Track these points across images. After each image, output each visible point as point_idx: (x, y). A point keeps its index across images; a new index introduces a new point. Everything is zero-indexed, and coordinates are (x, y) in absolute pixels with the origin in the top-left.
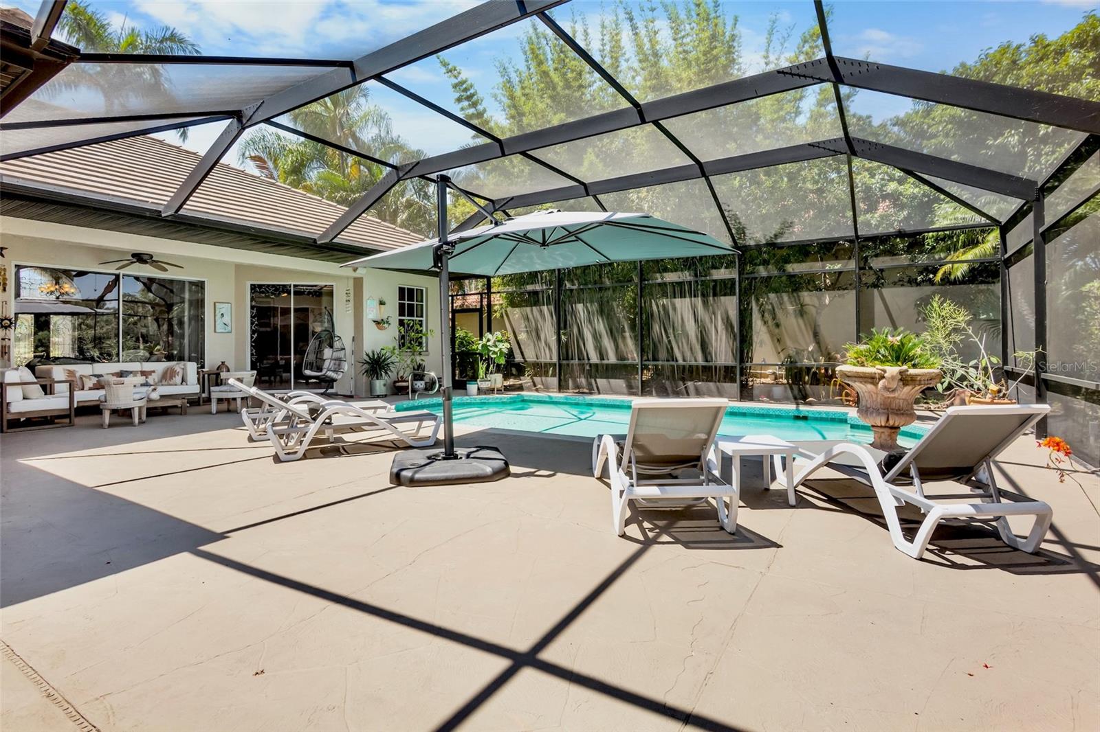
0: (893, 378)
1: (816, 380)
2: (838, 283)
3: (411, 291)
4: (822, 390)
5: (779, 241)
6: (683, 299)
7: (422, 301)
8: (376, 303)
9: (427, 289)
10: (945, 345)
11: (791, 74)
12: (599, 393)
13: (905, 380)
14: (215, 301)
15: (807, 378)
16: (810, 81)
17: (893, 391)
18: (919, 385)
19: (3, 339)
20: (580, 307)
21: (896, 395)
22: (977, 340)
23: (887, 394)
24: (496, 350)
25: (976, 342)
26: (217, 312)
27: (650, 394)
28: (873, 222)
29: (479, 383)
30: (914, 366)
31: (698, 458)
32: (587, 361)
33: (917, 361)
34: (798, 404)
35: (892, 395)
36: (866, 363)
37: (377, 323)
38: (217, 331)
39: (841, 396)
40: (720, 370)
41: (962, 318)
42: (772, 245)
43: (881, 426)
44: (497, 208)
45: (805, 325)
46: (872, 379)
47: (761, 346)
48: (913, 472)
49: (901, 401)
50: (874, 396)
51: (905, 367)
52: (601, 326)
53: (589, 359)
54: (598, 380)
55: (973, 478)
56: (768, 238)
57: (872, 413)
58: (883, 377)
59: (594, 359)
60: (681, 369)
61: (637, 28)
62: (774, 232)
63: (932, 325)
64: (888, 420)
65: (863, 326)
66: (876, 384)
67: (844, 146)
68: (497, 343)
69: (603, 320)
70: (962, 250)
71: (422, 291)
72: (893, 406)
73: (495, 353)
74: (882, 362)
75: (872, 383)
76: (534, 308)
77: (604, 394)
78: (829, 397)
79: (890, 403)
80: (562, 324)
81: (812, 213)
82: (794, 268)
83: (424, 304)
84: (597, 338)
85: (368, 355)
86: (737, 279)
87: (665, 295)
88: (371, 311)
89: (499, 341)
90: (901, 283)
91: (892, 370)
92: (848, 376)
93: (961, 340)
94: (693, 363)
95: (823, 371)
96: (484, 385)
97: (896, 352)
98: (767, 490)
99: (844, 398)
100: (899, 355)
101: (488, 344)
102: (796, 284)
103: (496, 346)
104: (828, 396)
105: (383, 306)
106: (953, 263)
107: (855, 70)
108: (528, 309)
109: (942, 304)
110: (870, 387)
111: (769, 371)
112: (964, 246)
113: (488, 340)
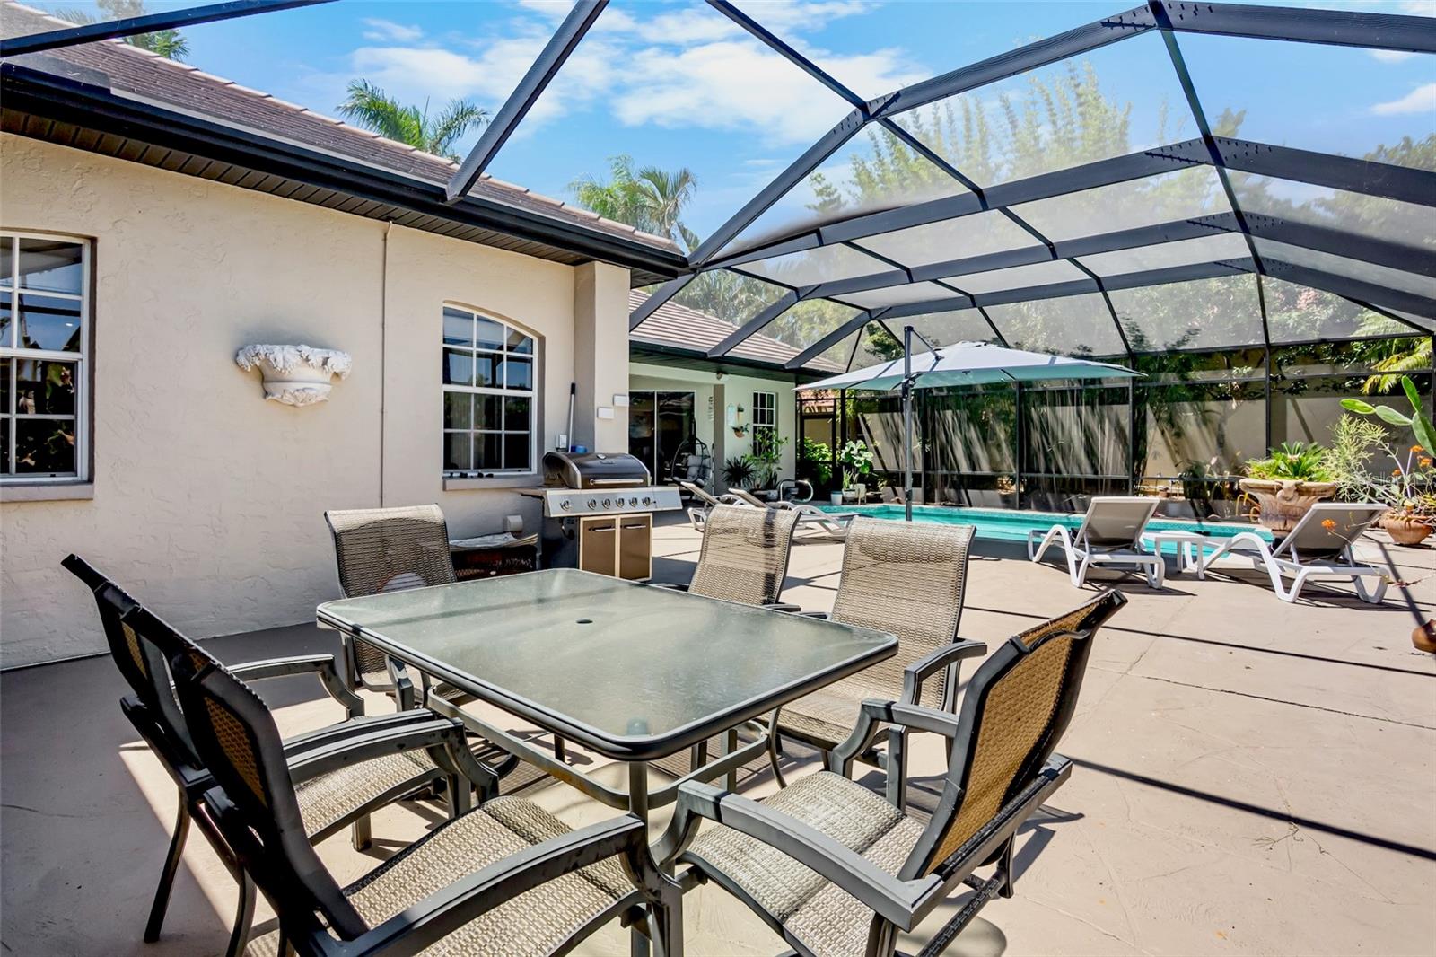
0: (1289, 489)
1: (1219, 494)
2: (1246, 392)
3: (763, 396)
4: (1224, 505)
5: (1182, 348)
6: (1064, 407)
7: (772, 407)
8: (735, 409)
9: (777, 394)
10: (1353, 462)
11: (1200, 224)
12: (971, 506)
13: (1300, 491)
15: (1208, 492)
16: (1218, 230)
17: (1290, 500)
18: (1314, 495)
20: (949, 413)
21: (1292, 503)
22: (1394, 456)
23: (1285, 503)
24: (862, 459)
25: (1393, 459)
27: (1029, 508)
28: (1291, 323)
29: (844, 493)
30: (1310, 480)
31: (1131, 541)
32: (956, 472)
33: (1314, 476)
34: (1199, 521)
35: (1289, 503)
36: (1266, 477)
37: (736, 430)
39: (1249, 513)
40: (1106, 484)
41: (1378, 435)
42: (1172, 353)
43: (1280, 530)
44: (874, 317)
45: (1209, 432)
46: (1272, 490)
47: (1155, 458)
48: (1292, 550)
49: (1298, 509)
50: (1274, 505)
51: (1300, 481)
52: (973, 434)
53: (959, 470)
54: (969, 491)
55: (1341, 557)
56: (1169, 345)
57: (1271, 519)
58: (1281, 489)
59: (965, 469)
60: (1061, 481)
61: (1014, 116)
62: (1176, 340)
63: (1340, 442)
64: (1286, 524)
65: (1274, 438)
66: (1275, 494)
67: (1253, 264)
68: (861, 452)
69: (974, 427)
70: (1396, 356)
71: (772, 396)
72: (1291, 512)
73: (859, 462)
74: (1281, 475)
75: (1271, 493)
76: (895, 414)
77: (976, 506)
78: (1234, 514)
79: (1288, 511)
80: (928, 433)
81: (1216, 309)
82: (1198, 376)
83: (774, 409)
84: (968, 446)
85: (729, 463)
86: (1130, 388)
87: (1043, 403)
88: (731, 420)
89: (863, 450)
90: (1325, 388)
91: (1289, 483)
92: (1251, 488)
93: (1370, 458)
94: (1077, 474)
95: (1228, 486)
96: (850, 495)
97: (1294, 467)
98: (1180, 572)
99: (1251, 515)
100: (1297, 470)
101: (852, 452)
102: (1199, 393)
103: (861, 456)
104: (1233, 512)
105: (741, 413)
106: (1383, 374)
107: (1261, 224)
108: (888, 415)
109: (1350, 423)
110: (1270, 496)
111: (1160, 487)
112: (1399, 350)
113: (852, 449)
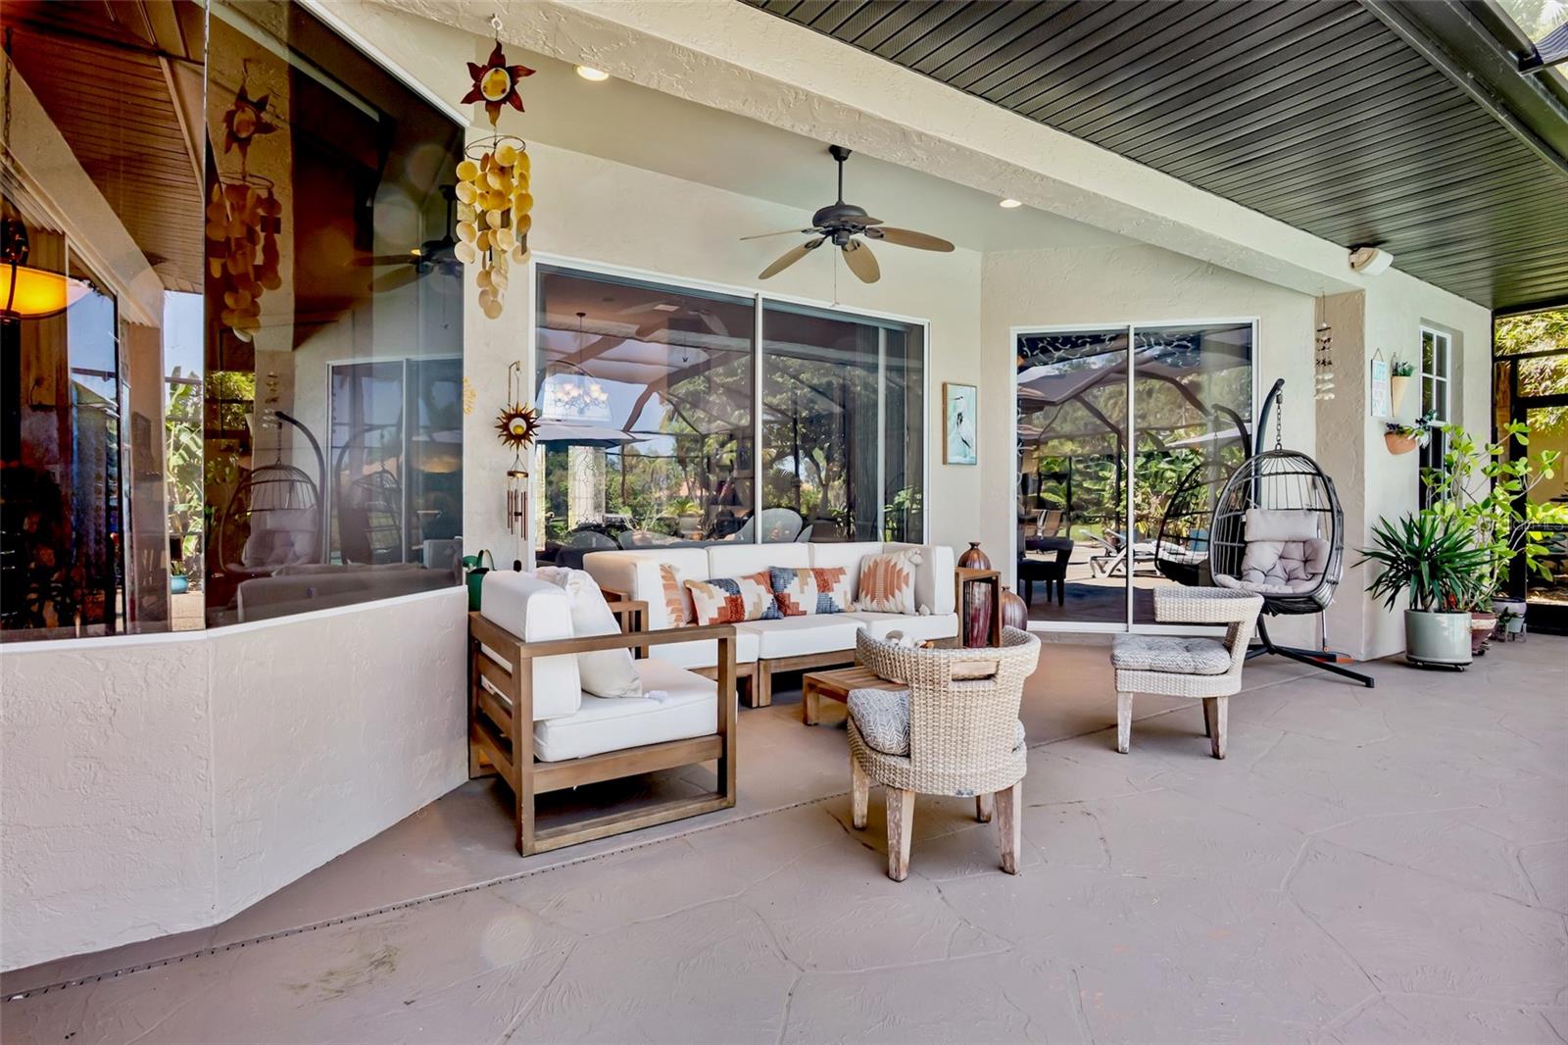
8: (1387, 370)
14: (945, 380)
19: (511, 474)
26: (950, 408)
38: (951, 458)
